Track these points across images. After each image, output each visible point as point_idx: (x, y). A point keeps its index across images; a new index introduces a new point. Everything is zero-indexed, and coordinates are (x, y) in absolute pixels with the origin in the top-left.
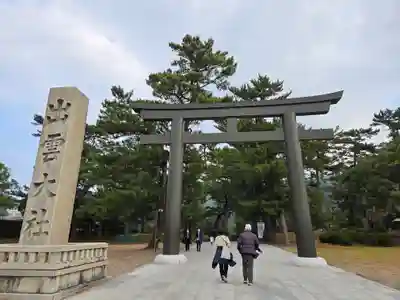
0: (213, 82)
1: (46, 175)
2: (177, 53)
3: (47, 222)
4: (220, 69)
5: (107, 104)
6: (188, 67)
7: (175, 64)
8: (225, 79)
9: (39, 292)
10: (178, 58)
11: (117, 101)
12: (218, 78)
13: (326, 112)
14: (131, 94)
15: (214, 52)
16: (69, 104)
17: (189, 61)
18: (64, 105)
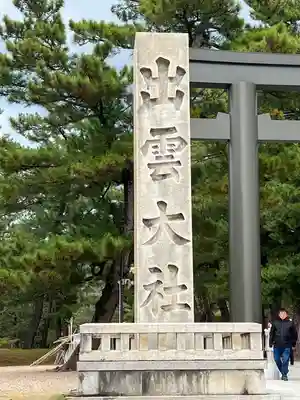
1: (162, 204)
3: (184, 287)
9: (246, 393)
16: (181, 71)
18: (172, 71)
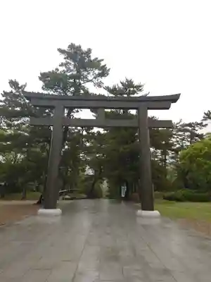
0: (91, 81)
2: (63, 56)
4: (97, 72)
5: (5, 94)
6: (72, 67)
7: (62, 65)
8: (100, 79)
10: (64, 61)
11: (14, 91)
12: (95, 78)
13: (168, 109)
15: (92, 58)
17: (73, 63)
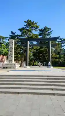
7: (25, 25)
11: (12, 35)
12: (35, 29)
14: (15, 33)
